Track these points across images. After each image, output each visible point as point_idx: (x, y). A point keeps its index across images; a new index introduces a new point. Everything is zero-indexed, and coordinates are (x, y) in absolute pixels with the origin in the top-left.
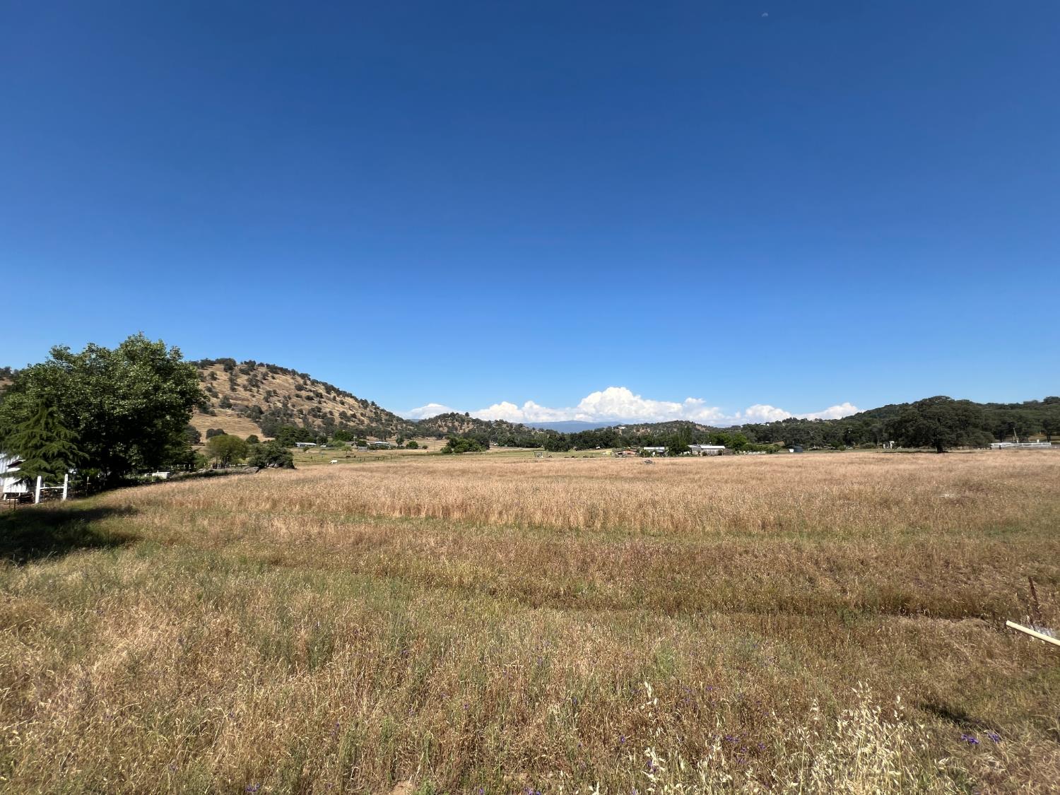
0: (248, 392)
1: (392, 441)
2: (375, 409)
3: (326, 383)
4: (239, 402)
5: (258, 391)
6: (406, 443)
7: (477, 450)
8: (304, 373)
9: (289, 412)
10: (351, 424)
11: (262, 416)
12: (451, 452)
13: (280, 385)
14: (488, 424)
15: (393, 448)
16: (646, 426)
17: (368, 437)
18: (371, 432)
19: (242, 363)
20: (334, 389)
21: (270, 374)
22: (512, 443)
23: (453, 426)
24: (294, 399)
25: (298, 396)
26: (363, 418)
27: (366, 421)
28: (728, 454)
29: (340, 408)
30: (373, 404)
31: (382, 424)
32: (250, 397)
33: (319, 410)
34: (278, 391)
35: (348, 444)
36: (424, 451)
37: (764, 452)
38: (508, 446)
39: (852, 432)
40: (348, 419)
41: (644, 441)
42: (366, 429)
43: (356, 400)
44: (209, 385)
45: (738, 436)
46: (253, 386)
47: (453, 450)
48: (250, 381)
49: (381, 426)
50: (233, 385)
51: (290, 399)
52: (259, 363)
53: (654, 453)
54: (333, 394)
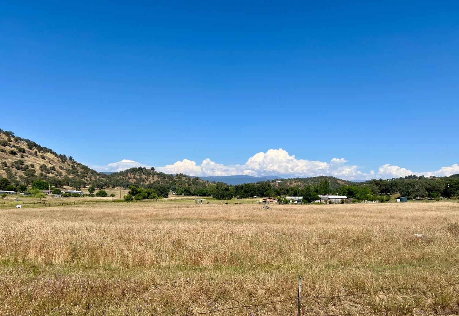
1: (85, 191)
2: (73, 163)
3: (29, 141)
6: (97, 191)
7: (154, 197)
8: (9, 131)
10: (51, 175)
12: (132, 200)
14: (170, 177)
15: (85, 195)
16: (298, 179)
17: (65, 187)
18: (68, 182)
20: (35, 145)
22: (188, 193)
23: (141, 178)
26: (61, 171)
27: (64, 173)
28: (347, 203)
29: (41, 162)
30: (71, 158)
31: (78, 175)
33: (22, 163)
35: (42, 192)
36: (110, 198)
37: (377, 201)
38: (185, 195)
39: (451, 186)
40: (48, 171)
41: (291, 192)
42: (63, 180)
43: (55, 154)
45: (364, 189)
47: (133, 197)
49: (77, 178)
54: (35, 150)
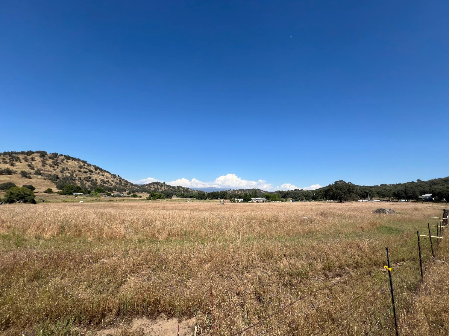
0: (52, 168)
1: (125, 194)
2: (120, 179)
3: (95, 166)
4: (46, 172)
5: (58, 167)
6: (132, 194)
7: (163, 198)
8: (84, 160)
9: (73, 178)
10: (106, 185)
11: (58, 180)
13: (70, 165)
14: (174, 187)
15: (125, 196)
16: (241, 190)
17: (114, 192)
18: (116, 189)
19: (50, 154)
20: (99, 168)
21: (66, 160)
22: (183, 196)
23: (157, 188)
24: (77, 172)
25: (79, 171)
26: (113, 183)
27: (114, 184)
28: (266, 202)
29: (102, 178)
30: (119, 176)
32: (53, 170)
33: (90, 178)
34: (69, 168)
35: (100, 194)
36: (139, 198)
37: (280, 201)
38: (181, 197)
39: (316, 194)
40: (105, 183)
41: (237, 196)
42: (113, 188)
43: (110, 174)
44: (30, 163)
46: (55, 165)
47: (152, 198)
48: (54, 163)
49: (121, 187)
50: (44, 163)
51: (75, 172)
52: (60, 154)
54: (98, 171)
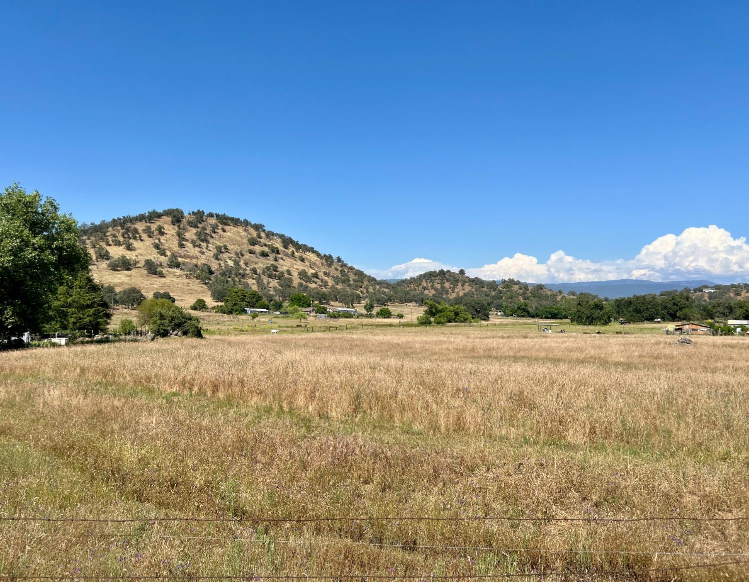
0: (197, 249)
1: (360, 309)
2: (342, 266)
3: (283, 236)
4: (188, 260)
5: (208, 246)
6: (377, 309)
7: (465, 320)
8: (258, 223)
9: (241, 271)
10: (313, 286)
11: (212, 277)
12: (430, 323)
13: (231, 239)
14: (492, 285)
15: (360, 316)
17: (332, 303)
18: (336, 296)
19: (190, 214)
20: (291, 241)
21: (220, 226)
22: (524, 312)
23: (443, 288)
24: (247, 256)
25: (251, 252)
26: (326, 278)
27: (330, 282)
29: (300, 266)
30: (339, 259)
31: (349, 285)
32: (199, 254)
33: (275, 268)
34: (230, 247)
35: (304, 310)
36: (396, 321)
38: (518, 316)
40: (309, 280)
42: (330, 293)
43: (318, 255)
44: (157, 241)
46: (202, 241)
47: (432, 319)
48: (198, 234)
49: (348, 288)
50: (181, 237)
51: (242, 255)
52: (208, 213)
53: (739, 330)
54: (291, 249)
